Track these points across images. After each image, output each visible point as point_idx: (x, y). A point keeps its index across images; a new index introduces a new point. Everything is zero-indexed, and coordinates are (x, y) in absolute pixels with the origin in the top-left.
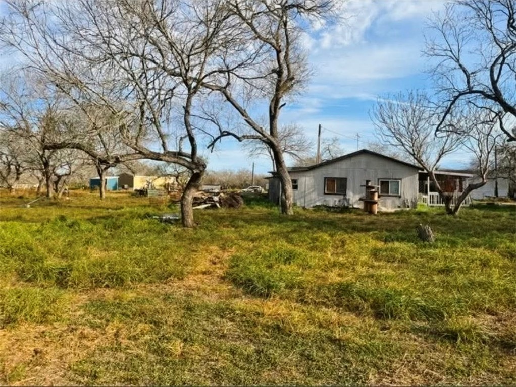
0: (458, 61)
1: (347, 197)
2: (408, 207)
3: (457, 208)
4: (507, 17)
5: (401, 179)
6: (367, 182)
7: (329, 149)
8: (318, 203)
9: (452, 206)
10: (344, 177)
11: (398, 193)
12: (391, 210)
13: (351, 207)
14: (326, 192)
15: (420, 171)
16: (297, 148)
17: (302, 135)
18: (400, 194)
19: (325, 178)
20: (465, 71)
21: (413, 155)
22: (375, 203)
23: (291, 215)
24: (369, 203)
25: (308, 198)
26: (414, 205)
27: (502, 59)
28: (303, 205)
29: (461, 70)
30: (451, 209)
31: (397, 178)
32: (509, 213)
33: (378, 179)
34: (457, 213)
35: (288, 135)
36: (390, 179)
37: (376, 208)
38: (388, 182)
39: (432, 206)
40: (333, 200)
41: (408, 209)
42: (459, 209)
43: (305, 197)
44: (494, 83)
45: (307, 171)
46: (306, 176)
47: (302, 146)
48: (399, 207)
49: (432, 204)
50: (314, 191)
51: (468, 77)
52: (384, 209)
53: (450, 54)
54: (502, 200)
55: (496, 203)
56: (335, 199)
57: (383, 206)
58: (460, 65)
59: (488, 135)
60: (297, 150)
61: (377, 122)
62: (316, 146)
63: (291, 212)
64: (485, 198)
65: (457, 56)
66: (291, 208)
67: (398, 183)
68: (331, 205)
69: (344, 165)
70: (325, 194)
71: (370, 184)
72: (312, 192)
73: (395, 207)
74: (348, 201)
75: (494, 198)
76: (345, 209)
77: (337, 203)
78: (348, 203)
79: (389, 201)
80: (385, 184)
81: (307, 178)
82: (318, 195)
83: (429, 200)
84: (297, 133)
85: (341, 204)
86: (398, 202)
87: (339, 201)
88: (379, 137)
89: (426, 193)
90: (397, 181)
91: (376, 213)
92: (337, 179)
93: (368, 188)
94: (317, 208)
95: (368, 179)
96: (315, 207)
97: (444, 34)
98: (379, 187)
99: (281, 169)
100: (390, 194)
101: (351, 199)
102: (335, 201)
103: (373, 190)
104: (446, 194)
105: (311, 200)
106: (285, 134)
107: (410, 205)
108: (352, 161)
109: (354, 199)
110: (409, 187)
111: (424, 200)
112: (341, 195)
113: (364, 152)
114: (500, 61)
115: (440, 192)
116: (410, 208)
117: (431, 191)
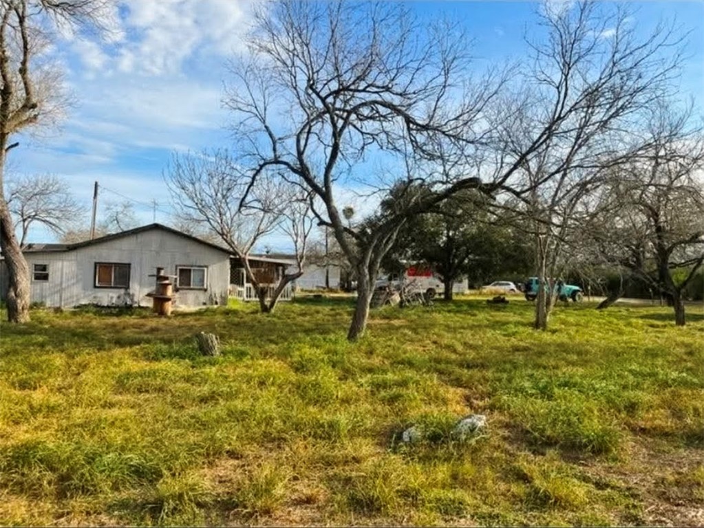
0: (264, 122)
1: (131, 291)
2: (216, 303)
3: (272, 304)
4: (306, 78)
5: (207, 267)
6: (159, 270)
7: (117, 219)
8: (84, 302)
9: (268, 301)
10: (126, 261)
11: (203, 285)
12: (193, 309)
13: (136, 305)
14: (97, 285)
15: (232, 256)
16: (57, 213)
17: (67, 195)
18: (205, 287)
19: (96, 264)
20: (271, 135)
21: (222, 235)
22: (169, 300)
23: (25, 324)
24: (160, 300)
25: (65, 295)
26: (224, 300)
27: (308, 128)
28: (58, 305)
29: (267, 134)
30: (266, 306)
31: (202, 265)
32: (330, 307)
33: (176, 266)
34: (273, 311)
35: (41, 193)
36: (192, 266)
37: (169, 308)
38: (190, 270)
39: (248, 302)
40: (108, 297)
41: (215, 306)
42: (275, 304)
43: (61, 291)
44: (300, 154)
45: (65, 251)
46: (63, 260)
47: (65, 212)
48: (204, 304)
49: (249, 299)
50: (77, 282)
51: (274, 143)
52: (183, 308)
53: (255, 111)
54: (331, 290)
55: (323, 295)
56: (111, 294)
57: (182, 302)
58: (266, 127)
59: (305, 215)
60: (57, 218)
61: (174, 187)
62: (90, 214)
63: (25, 318)
64: (315, 289)
65: (263, 116)
66: (26, 311)
67: (203, 271)
68: (106, 305)
69: (125, 244)
70: (95, 287)
71: (162, 273)
72: (73, 284)
73: (199, 304)
74: (131, 296)
75: (324, 288)
76: (126, 309)
77: (114, 301)
78: (132, 300)
79: (191, 296)
80: (185, 274)
81: (65, 263)
82: (84, 289)
83: (245, 295)
84: (57, 191)
85: (121, 303)
86: (203, 297)
87: (119, 297)
88: (178, 207)
89: (243, 284)
90: (201, 268)
91: (169, 314)
92: (115, 264)
93: (160, 278)
94: (81, 309)
95: (160, 266)
96: (78, 307)
97: (247, 84)
98: (178, 277)
99: (8, 248)
100: (192, 287)
101: (137, 294)
102: (112, 298)
103: (167, 282)
104: (261, 285)
105: (71, 297)
106: (36, 192)
107: (218, 301)
108: (139, 240)
109: (141, 293)
110: (217, 276)
111: (240, 294)
112: (121, 288)
113: (156, 227)
114: (306, 130)
115: (254, 284)
116: (219, 305)
117: (248, 282)
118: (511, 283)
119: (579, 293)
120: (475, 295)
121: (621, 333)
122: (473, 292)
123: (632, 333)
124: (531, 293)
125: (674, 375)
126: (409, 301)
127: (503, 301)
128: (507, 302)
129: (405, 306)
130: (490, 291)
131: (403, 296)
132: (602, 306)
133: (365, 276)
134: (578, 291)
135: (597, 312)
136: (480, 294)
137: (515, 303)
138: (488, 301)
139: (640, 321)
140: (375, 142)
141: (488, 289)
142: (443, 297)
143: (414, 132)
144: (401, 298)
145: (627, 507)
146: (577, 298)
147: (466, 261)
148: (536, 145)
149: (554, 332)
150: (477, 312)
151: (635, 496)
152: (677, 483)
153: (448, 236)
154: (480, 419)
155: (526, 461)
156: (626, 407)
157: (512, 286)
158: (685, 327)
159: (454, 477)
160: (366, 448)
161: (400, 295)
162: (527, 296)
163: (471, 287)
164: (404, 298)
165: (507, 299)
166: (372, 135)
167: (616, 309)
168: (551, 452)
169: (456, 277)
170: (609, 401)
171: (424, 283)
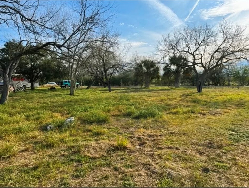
118: (55, 83)
119: (79, 85)
120: (41, 87)
121: (95, 95)
122: (41, 86)
123: (98, 95)
124: (63, 86)
125: (115, 103)
126: (18, 90)
127: (54, 88)
128: (56, 89)
129: (16, 92)
130: (47, 85)
131: (15, 88)
132: (87, 88)
133: (7, 78)
134: (78, 84)
135: (86, 90)
136: (44, 87)
137: (58, 89)
138: (49, 89)
139: (99, 92)
140: (5, 23)
141: (46, 85)
142: (30, 88)
143: (24, 22)
144: (14, 89)
145: (117, 131)
146: (78, 87)
147: (39, 75)
148: (75, 33)
149: (77, 96)
150: (47, 92)
151: (118, 129)
152: (126, 125)
153: (31, 65)
154: (72, 119)
155: (88, 127)
156: (108, 111)
157: (55, 84)
158: (111, 92)
159: (70, 135)
160: (37, 133)
161: (14, 87)
162: (61, 87)
163: (39, 85)
164: (15, 89)
165: (56, 88)
166: (4, 20)
167: (91, 89)
168: (94, 124)
169: (35, 81)
170: (103, 110)
171: (22, 83)
